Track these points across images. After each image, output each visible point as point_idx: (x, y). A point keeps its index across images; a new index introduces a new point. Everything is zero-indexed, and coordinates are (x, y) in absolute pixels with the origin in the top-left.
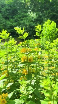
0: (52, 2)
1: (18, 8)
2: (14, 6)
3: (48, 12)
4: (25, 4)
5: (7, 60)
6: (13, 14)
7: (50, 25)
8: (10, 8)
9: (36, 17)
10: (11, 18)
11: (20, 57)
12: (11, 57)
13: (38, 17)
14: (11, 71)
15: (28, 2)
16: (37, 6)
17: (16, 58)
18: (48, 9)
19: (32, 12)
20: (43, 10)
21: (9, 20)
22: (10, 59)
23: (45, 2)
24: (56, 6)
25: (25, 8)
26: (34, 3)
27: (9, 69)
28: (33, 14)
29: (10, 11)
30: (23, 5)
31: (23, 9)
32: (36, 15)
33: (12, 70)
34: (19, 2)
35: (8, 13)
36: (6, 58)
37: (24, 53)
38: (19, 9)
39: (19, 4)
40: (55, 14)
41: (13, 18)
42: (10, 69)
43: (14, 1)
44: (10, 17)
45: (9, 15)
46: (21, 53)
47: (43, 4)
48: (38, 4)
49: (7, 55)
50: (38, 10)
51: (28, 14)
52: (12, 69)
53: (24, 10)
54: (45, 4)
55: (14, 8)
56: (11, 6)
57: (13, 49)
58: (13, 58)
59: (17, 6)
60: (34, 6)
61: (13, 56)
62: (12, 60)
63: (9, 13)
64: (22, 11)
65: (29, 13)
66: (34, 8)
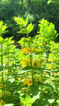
0: (49, 5)
1: (15, 9)
2: (11, 8)
3: (45, 14)
4: (22, 5)
5: (2, 64)
6: (10, 16)
7: (48, 27)
8: (6, 9)
9: (33, 19)
10: (8, 19)
11: (20, 60)
12: (7, 59)
13: (35, 20)
14: (7, 79)
15: (26, 4)
16: (34, 8)
17: (13, 61)
18: (45, 11)
19: (29, 14)
20: (41, 13)
21: (5, 21)
22: (6, 62)
23: (42, 5)
24: (53, 9)
25: (22, 9)
26: (32, 5)
27: (4, 76)
28: (30, 16)
29: (7, 12)
30: (21, 6)
31: (20, 11)
32: (34, 17)
33: (8, 77)
34: (16, 3)
35: (4, 14)
36: (1, 61)
37: (27, 53)
38: (16, 11)
39: (16, 6)
40: (52, 16)
41: (9, 19)
42: (6, 76)
43: (11, 2)
44: (6, 18)
45: (5, 16)
46: (23, 54)
47: (41, 6)
48: (35, 7)
49: (2, 56)
50: (36, 13)
51: (25, 16)
52: (8, 75)
53: (22, 12)
54: (42, 6)
55: (11, 9)
56: (8, 7)
57: (10, 49)
58: (10, 61)
59: (14, 8)
60: (31, 8)
61: (10, 59)
62: (8, 64)
63: (6, 14)
64: (19, 12)
65: (26, 14)
66: (31, 10)
